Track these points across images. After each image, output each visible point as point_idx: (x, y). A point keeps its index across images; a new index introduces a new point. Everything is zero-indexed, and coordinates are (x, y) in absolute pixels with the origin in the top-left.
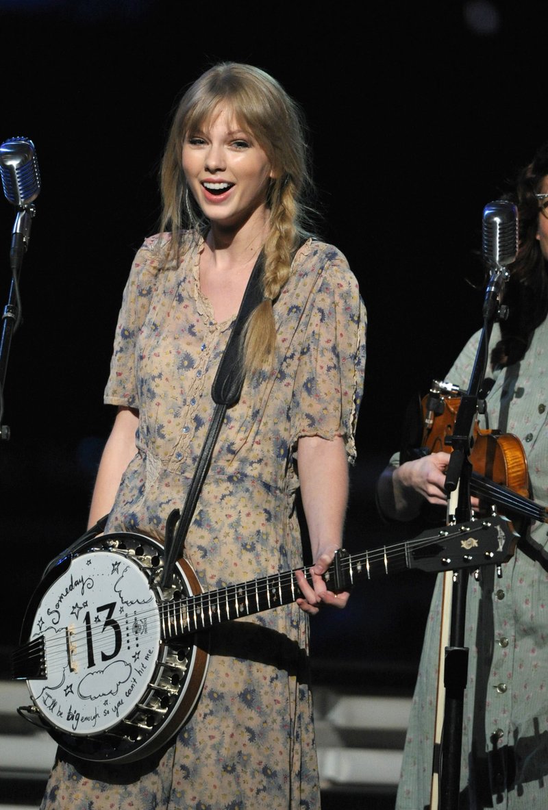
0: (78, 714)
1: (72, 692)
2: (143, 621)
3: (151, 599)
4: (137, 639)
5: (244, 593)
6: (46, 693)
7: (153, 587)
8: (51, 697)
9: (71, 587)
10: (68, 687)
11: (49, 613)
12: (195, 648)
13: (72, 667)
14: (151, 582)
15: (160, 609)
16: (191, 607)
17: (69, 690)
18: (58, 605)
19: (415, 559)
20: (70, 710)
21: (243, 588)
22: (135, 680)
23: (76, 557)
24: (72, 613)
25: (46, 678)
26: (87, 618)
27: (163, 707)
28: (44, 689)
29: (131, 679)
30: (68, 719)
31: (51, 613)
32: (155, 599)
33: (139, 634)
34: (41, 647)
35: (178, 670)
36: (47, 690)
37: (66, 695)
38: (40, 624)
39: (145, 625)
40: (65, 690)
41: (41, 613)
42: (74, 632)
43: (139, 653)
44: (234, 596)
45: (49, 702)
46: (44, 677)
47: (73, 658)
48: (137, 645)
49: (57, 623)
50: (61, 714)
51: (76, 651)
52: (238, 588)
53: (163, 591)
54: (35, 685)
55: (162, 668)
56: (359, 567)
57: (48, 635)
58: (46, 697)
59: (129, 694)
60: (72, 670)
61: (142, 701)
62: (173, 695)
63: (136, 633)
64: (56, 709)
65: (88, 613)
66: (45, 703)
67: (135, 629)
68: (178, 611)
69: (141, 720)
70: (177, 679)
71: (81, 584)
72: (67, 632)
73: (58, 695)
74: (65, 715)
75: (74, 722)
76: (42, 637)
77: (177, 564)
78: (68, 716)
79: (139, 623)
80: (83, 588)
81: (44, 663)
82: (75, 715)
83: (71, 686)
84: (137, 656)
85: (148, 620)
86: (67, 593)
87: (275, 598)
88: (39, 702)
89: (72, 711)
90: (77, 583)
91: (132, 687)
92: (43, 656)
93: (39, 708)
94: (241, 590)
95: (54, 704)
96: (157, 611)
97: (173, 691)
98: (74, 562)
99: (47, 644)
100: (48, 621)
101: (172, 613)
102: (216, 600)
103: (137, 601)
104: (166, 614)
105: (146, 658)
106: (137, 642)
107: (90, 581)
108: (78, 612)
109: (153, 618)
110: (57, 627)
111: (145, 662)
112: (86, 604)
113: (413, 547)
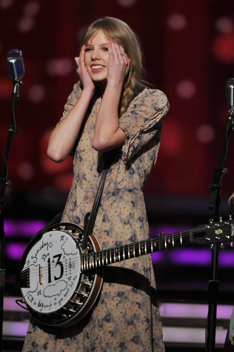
0: (43, 304)
1: (41, 294)
2: (73, 262)
3: (77, 253)
4: (70, 271)
5: (118, 251)
6: (29, 294)
7: (78, 247)
8: (31, 296)
9: (42, 247)
10: (39, 292)
11: (32, 258)
12: (96, 275)
13: (41, 282)
14: (77, 245)
15: (81, 258)
16: (94, 257)
17: (39, 293)
18: (36, 255)
19: (194, 238)
20: (39, 302)
21: (118, 249)
23: (45, 233)
24: (42, 258)
25: (29, 287)
26: (49, 261)
27: (81, 302)
28: (28, 292)
29: (67, 289)
30: (38, 306)
31: (33, 258)
32: (79, 253)
33: (71, 268)
34: (28, 273)
35: (88, 285)
37: (38, 295)
38: (28, 263)
39: (74, 264)
40: (38, 293)
41: (29, 257)
42: (43, 266)
44: (114, 252)
45: (30, 298)
47: (42, 278)
48: (70, 274)
49: (36, 262)
50: (35, 304)
51: (43, 275)
52: (116, 249)
53: (83, 249)
55: (81, 284)
56: (169, 241)
57: (31, 268)
58: (29, 296)
59: (66, 295)
60: (41, 284)
61: (71, 299)
62: (86, 297)
63: (70, 268)
64: (33, 301)
65: (49, 259)
66: (28, 298)
67: (70, 266)
68: (89, 258)
69: (71, 308)
70: (88, 289)
71: (47, 245)
72: (40, 267)
73: (34, 295)
74: (37, 304)
75: (41, 307)
76: (29, 269)
77: (89, 236)
78: (39, 305)
79: (71, 263)
80: (48, 247)
81: (29, 280)
82: (42, 304)
83: (40, 291)
84: (70, 278)
85: (75, 262)
86: (41, 249)
87: (132, 254)
88: (26, 298)
89: (40, 303)
90: (45, 245)
91: (67, 292)
92: (29, 277)
93: (26, 301)
95: (33, 299)
97: (86, 295)
98: (44, 235)
99: (31, 272)
100: (31, 261)
101: (86, 259)
102: (106, 254)
103: (71, 253)
104: (83, 260)
105: (74, 279)
106: (70, 272)
107: (51, 244)
108: (45, 257)
109: (78, 261)
110: (36, 264)
111: (73, 282)
112: (48, 254)
113: (194, 232)
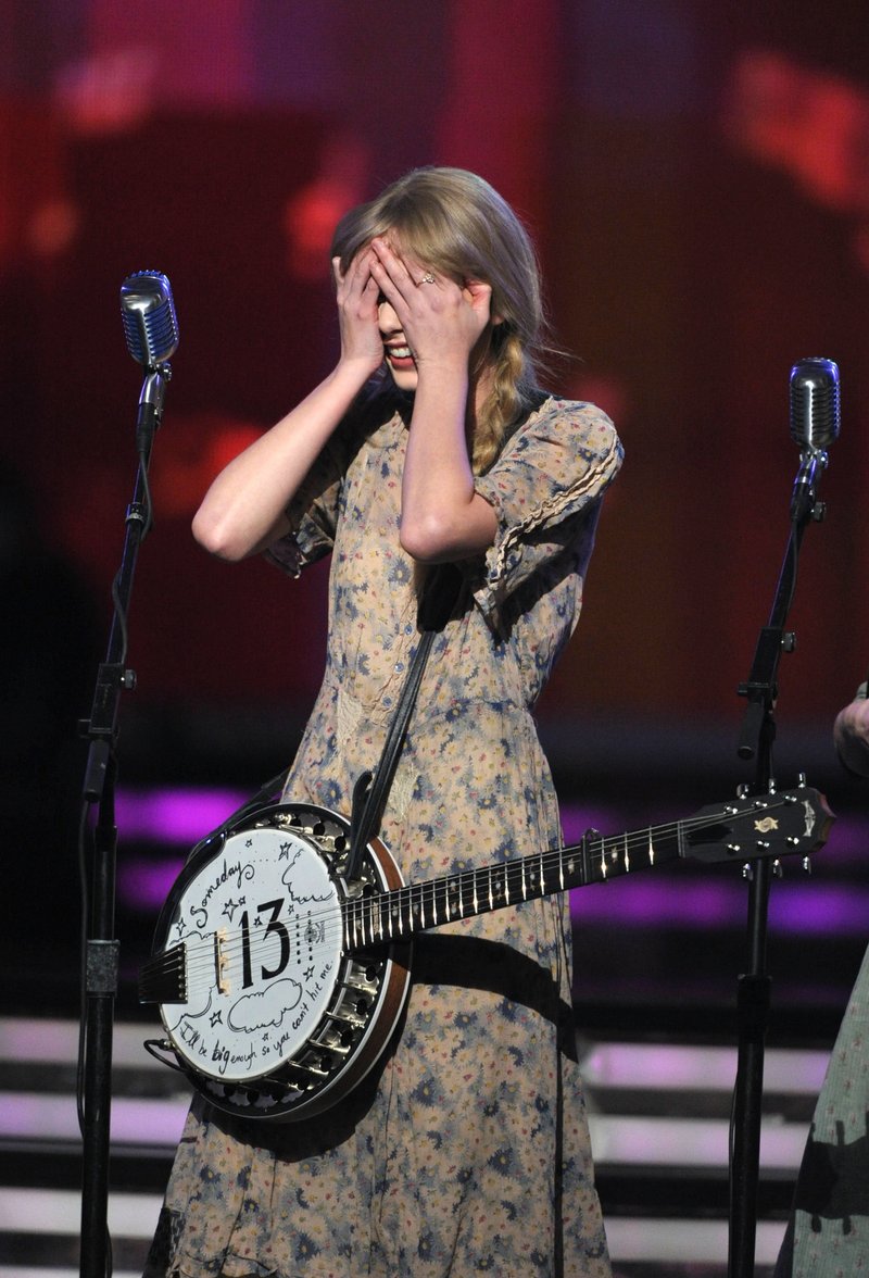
0: (228, 1052)
1: (220, 1021)
2: (320, 924)
3: (331, 895)
4: (310, 950)
5: (458, 888)
6: (185, 1023)
7: (334, 877)
8: (191, 1028)
9: (224, 878)
10: (215, 1015)
11: (193, 912)
12: (390, 962)
13: (222, 987)
14: (332, 871)
15: (343, 909)
16: (385, 907)
17: (216, 1018)
18: (205, 902)
19: (691, 844)
20: (217, 1046)
21: (457, 881)
22: (306, 1006)
23: (232, 836)
24: (224, 913)
25: (186, 1002)
26: (245, 920)
27: (343, 1045)
28: (182, 1017)
29: (301, 1004)
30: (214, 1059)
31: (196, 912)
32: (336, 895)
33: (314, 943)
34: (180, 958)
35: (366, 993)
36: (186, 1018)
37: (213, 1025)
38: (180, 927)
39: (322, 930)
40: (211, 1019)
41: (183, 910)
42: (226, 938)
43: (313, 969)
44: (444, 892)
45: (189, 1034)
46: (183, 1001)
47: (224, 974)
48: (311, 958)
49: (204, 926)
50: (204, 1052)
51: (228, 965)
52: (450, 882)
53: (348, 884)
54: (170, 1013)
55: (344, 990)
57: (189, 943)
58: (184, 1027)
59: (298, 1025)
60: (221, 991)
61: (315, 1035)
62: (358, 1029)
63: (310, 941)
64: (198, 1045)
65: (245, 914)
66: (183, 1036)
67: (308, 936)
68: (367, 911)
69: (314, 1063)
70: (364, 1005)
71: (237, 873)
72: (216, 939)
73: (201, 1026)
74: (210, 1054)
75: (222, 1062)
76: (182, 945)
77: (369, 846)
78: (214, 1055)
79: (314, 927)
80: (240, 878)
81: (184, 981)
82: (224, 1053)
83: (219, 1013)
84: (310, 973)
85: (326, 923)
86: (218, 885)
87: (500, 895)
88: (176, 1035)
89: (220, 1048)
90: (232, 872)
91: (302, 1015)
92: (183, 972)
93: (175, 1043)
94: (453, 885)
95: (196, 1037)
96: (339, 912)
97: (359, 1023)
98: (228, 843)
99: (189, 955)
100: (191, 923)
101: (359, 918)
102: (419, 898)
103: (313, 897)
104: (351, 916)
105: (323, 976)
106: (311, 953)
107: (249, 869)
108: (233, 911)
109: (333, 921)
110: (203, 931)
111: (321, 982)
112: (242, 901)
113: (689, 828)
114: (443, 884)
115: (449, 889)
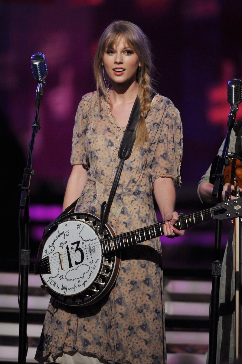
0: (67, 287)
1: (63, 278)
2: (93, 247)
3: (96, 238)
4: (91, 255)
5: (138, 233)
6: (51, 280)
7: (97, 234)
8: (53, 281)
9: (59, 236)
10: (61, 276)
11: (49, 247)
12: (116, 257)
13: (62, 268)
14: (96, 231)
15: (101, 242)
16: (115, 241)
17: (61, 277)
18: (53, 244)
19: (215, 215)
20: (63, 285)
21: (138, 231)
22: (91, 272)
23: (60, 223)
24: (60, 246)
25: (51, 273)
26: (67, 248)
27: (103, 282)
28: (50, 278)
29: (90, 271)
30: (62, 289)
31: (51, 247)
32: (98, 238)
33: (92, 253)
34: (47, 261)
35: (109, 266)
36: (51, 278)
37: (60, 280)
38: (46, 252)
39: (94, 249)
40: (60, 278)
41: (46, 247)
42: (62, 254)
43: (92, 260)
44: (134, 235)
45: (53, 283)
46: (50, 273)
47: (62, 264)
48: (91, 258)
49: (54, 250)
50: (58, 288)
51: (64, 261)
52: (136, 232)
53: (100, 235)
54: (45, 277)
55: (103, 266)
56: (190, 220)
57: (50, 256)
58: (51, 281)
59: (89, 277)
60: (62, 269)
61: (95, 280)
62: (108, 277)
63: (91, 252)
64: (56, 286)
65: (67, 246)
66: (51, 283)
67: (90, 251)
68: (109, 242)
69: (94, 288)
70: (108, 270)
71: (63, 234)
72: (59, 254)
73: (57, 280)
74: (61, 288)
75: (65, 290)
76: (48, 257)
77: (105, 224)
78: (62, 288)
79: (91, 248)
80: (64, 236)
81: (49, 267)
82: (65, 287)
83: (62, 276)
84: (92, 262)
85: (95, 247)
86: (57, 238)
87: (153, 234)
88: (48, 283)
89: (64, 286)
90: (61, 234)
91: (90, 274)
92: (49, 264)
93: (48, 285)
94: (137, 232)
95: (55, 283)
96: (99, 243)
97: (108, 275)
98: (59, 225)
99: (50, 259)
100: (49, 250)
101: (106, 244)
102: (126, 237)
103: (90, 239)
104: (104, 244)
105: (96, 262)
106: (91, 256)
107: (67, 233)
108: (63, 246)
109: (98, 246)
110: (54, 252)
111: (96, 265)
112: (66, 242)
113: (214, 210)
114: (134, 232)
115: (136, 234)
